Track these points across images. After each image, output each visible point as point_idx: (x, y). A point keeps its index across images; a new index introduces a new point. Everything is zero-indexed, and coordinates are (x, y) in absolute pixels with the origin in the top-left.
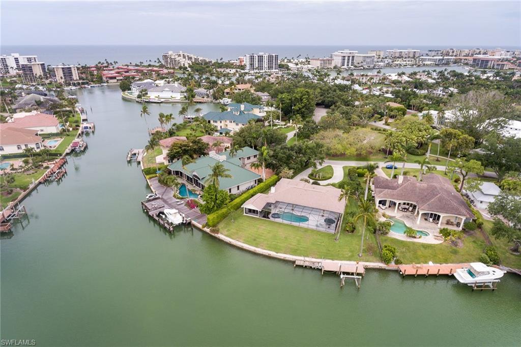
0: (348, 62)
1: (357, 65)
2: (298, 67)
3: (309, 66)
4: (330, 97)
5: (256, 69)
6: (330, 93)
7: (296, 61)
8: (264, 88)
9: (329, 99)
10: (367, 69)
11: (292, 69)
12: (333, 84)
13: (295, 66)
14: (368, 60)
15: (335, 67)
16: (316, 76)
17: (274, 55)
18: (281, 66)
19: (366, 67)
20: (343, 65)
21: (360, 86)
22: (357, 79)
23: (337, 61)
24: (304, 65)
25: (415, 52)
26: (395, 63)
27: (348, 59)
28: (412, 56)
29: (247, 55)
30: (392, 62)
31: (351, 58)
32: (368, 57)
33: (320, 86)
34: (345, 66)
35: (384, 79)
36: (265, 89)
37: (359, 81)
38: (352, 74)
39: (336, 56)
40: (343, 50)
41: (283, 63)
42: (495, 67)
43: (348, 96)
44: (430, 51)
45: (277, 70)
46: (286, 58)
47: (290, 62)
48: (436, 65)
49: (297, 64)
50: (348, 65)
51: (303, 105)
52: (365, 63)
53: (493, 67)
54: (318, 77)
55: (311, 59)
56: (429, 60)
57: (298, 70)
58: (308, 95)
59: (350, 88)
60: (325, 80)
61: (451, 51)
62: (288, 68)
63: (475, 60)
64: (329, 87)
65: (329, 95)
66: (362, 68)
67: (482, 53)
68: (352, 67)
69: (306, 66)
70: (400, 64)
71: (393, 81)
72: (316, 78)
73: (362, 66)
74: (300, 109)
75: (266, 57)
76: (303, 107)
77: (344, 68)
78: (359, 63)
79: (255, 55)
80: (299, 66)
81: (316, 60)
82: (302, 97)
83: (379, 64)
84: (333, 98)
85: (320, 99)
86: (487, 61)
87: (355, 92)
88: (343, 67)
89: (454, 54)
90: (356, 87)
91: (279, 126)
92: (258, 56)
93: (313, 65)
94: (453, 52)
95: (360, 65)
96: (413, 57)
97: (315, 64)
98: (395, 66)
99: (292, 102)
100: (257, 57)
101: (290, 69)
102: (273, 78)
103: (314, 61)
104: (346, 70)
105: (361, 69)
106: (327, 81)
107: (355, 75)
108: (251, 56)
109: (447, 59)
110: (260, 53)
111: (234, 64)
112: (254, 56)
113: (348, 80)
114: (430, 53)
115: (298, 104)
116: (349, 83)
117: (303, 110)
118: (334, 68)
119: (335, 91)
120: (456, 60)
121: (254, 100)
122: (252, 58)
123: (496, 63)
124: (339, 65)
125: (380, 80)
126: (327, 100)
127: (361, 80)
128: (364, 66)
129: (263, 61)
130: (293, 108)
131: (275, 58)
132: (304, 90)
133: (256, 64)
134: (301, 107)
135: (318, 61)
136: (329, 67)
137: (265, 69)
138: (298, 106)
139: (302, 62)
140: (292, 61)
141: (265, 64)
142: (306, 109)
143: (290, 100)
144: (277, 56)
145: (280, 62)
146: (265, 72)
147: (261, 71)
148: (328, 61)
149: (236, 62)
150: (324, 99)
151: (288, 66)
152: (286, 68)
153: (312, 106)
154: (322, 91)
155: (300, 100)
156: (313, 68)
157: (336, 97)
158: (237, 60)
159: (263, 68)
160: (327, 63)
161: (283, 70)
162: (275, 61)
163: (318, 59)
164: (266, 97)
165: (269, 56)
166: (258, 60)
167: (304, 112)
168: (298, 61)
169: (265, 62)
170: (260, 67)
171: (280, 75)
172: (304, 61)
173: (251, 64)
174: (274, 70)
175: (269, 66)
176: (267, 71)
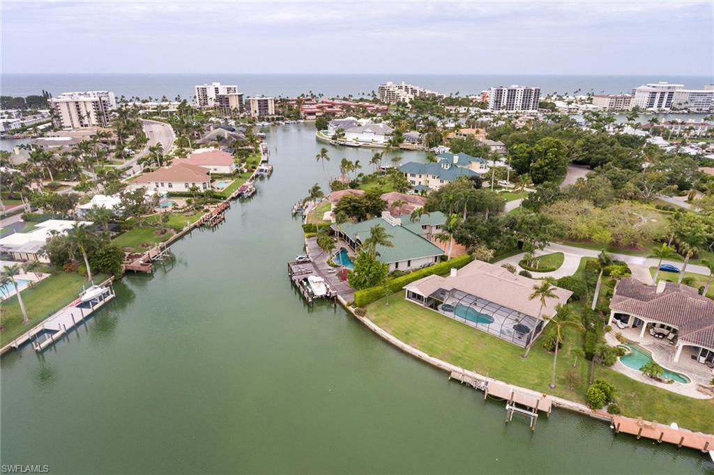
0: (661, 102)
1: (677, 107)
2: (570, 106)
3: (589, 106)
4: (601, 153)
5: (503, 108)
6: (602, 147)
7: (571, 98)
9: (599, 156)
10: (696, 113)
11: (560, 110)
12: (614, 134)
13: (565, 105)
14: (700, 99)
15: (635, 109)
16: (591, 120)
17: (534, 89)
18: (543, 105)
19: (693, 110)
20: (651, 105)
21: (666, 139)
22: (665, 129)
23: (641, 100)
24: (582, 104)
27: (662, 97)
29: (492, 89)
31: (666, 95)
32: (700, 94)
33: (588, 137)
34: (655, 108)
36: (502, 136)
37: (668, 132)
38: (653, 121)
39: (642, 91)
41: (548, 101)
45: (536, 111)
46: (555, 93)
47: (561, 98)
49: (569, 103)
50: (659, 106)
51: (547, 161)
52: (692, 104)
54: (594, 122)
55: (597, 96)
57: (569, 112)
58: (557, 148)
59: (644, 142)
60: (605, 127)
62: (553, 108)
64: (605, 138)
65: (600, 150)
66: (686, 112)
68: (668, 109)
69: (584, 106)
72: (590, 124)
73: (686, 109)
74: (541, 167)
75: (520, 92)
76: (547, 164)
77: (652, 111)
78: (680, 104)
79: (504, 89)
80: (573, 106)
81: (603, 97)
82: (548, 149)
84: (606, 155)
85: (581, 155)
87: (651, 147)
88: (650, 109)
90: (657, 140)
91: (504, 190)
92: (509, 91)
93: (595, 105)
95: (683, 107)
97: (601, 104)
99: (532, 157)
100: (507, 91)
101: (556, 110)
102: (521, 122)
103: (600, 98)
105: (683, 113)
107: (662, 121)
108: (498, 90)
110: (512, 86)
111: (474, 101)
112: (502, 90)
113: (645, 130)
115: (539, 159)
116: (644, 134)
117: (546, 168)
119: (612, 144)
121: (478, 151)
122: (499, 93)
124: (644, 106)
126: (595, 157)
127: (672, 130)
128: (691, 109)
129: (516, 97)
130: (531, 165)
131: (535, 93)
132: (553, 139)
133: (504, 102)
134: (543, 164)
135: (607, 99)
136: (625, 108)
137: (517, 109)
138: (540, 162)
139: (581, 100)
140: (564, 98)
141: (518, 102)
142: (551, 168)
143: (528, 153)
144: (539, 90)
145: (542, 98)
146: (517, 113)
147: (509, 112)
148: (623, 99)
149: (477, 97)
150: (590, 155)
151: (555, 106)
152: (551, 108)
153: (562, 165)
154: (589, 144)
155: (543, 154)
156: (594, 108)
157: (610, 153)
158: (479, 96)
159: (513, 107)
160: (623, 102)
161: (545, 111)
162: (535, 98)
163: (608, 96)
164: (498, 148)
165: (525, 90)
166: (508, 96)
167: (547, 172)
168: (573, 98)
169: (519, 99)
170: (510, 106)
171: (533, 118)
172: (583, 98)
173: (496, 102)
174: (531, 111)
175: (523, 105)
176: (520, 111)
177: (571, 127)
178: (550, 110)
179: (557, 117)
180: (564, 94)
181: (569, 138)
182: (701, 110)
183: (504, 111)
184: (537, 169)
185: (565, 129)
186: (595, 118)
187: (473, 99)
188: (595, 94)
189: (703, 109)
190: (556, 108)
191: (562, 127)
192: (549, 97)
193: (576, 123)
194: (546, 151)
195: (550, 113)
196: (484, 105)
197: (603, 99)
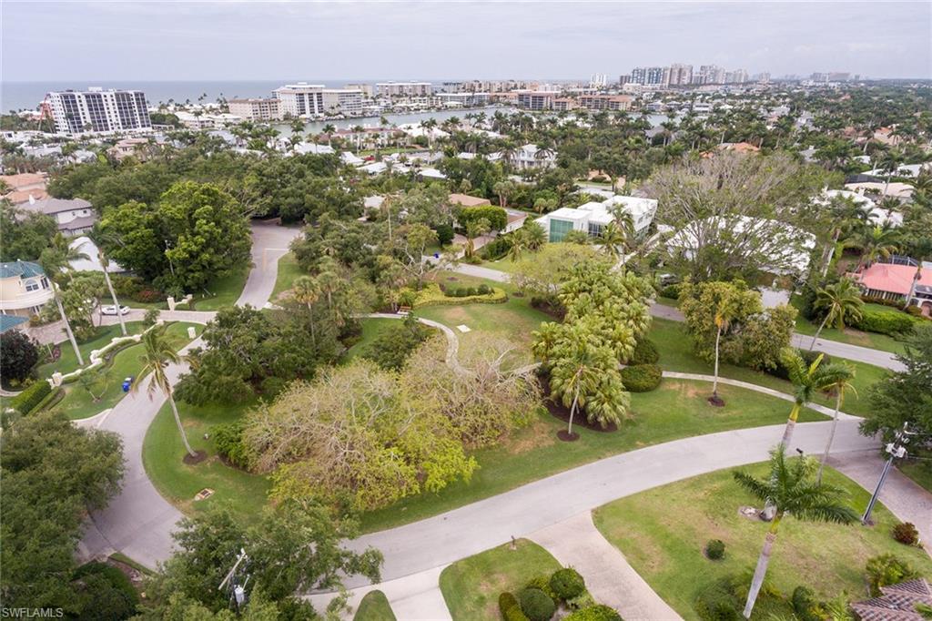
0: (312, 106)
1: (331, 111)
2: (201, 118)
3: (227, 116)
4: (293, 194)
5: (88, 127)
6: (288, 182)
7: (197, 107)
8: (82, 181)
9: (290, 200)
10: (352, 118)
11: (187, 125)
12: (290, 154)
13: (192, 118)
14: (350, 101)
15: (287, 117)
16: (243, 136)
17: (131, 92)
18: (157, 120)
19: (348, 114)
20: (303, 111)
21: (354, 153)
22: (343, 140)
23: (288, 105)
24: (216, 114)
25: (423, 86)
26: (398, 105)
27: (311, 100)
28: (420, 93)
29: (52, 94)
30: (394, 104)
31: (315, 97)
32: (348, 95)
33: (256, 165)
34: (308, 115)
35: (397, 136)
36: (85, 185)
37: (348, 144)
38: (329, 129)
39: (284, 93)
40: (296, 84)
41: (165, 112)
42: (554, 107)
43: (338, 185)
44: (446, 84)
45: (150, 129)
46: (171, 101)
47: (182, 109)
48: (465, 107)
49: (198, 114)
50: (312, 112)
51: (200, 239)
52: (345, 108)
53: (551, 107)
54: (250, 139)
55: (231, 102)
56: (452, 98)
57: (203, 127)
58: (213, 203)
59: (338, 163)
60: (269, 145)
61: (478, 84)
62: (176, 122)
63: (521, 97)
64: (282, 165)
65: (288, 189)
66: (342, 117)
67: (519, 86)
68: (322, 115)
69: (220, 116)
70: (408, 108)
71: (417, 138)
72: (244, 142)
73: (340, 113)
74: (193, 256)
75: (109, 98)
76: (204, 248)
77: (306, 119)
78: (333, 108)
79: (76, 94)
80: (204, 117)
81: (240, 102)
82: (193, 210)
83: (372, 107)
84: (301, 196)
85: (262, 204)
86: (541, 98)
87: (349, 170)
88: (303, 116)
89: (483, 89)
90: (349, 158)
91: (116, 340)
92: (87, 96)
93: (237, 114)
94: (480, 86)
95: (336, 111)
96: (424, 95)
97: (242, 112)
98: (401, 112)
99: (161, 233)
100: (83, 98)
101: (182, 126)
102: (125, 149)
103: (238, 104)
104: (312, 122)
105: (340, 119)
106: (273, 148)
107: (336, 130)
108: (66, 97)
109: (480, 96)
110: (91, 89)
111: (29, 119)
112: (73, 97)
113: (325, 143)
114: (446, 88)
115: (181, 238)
116: (329, 150)
117: (205, 256)
118: (285, 119)
119: (301, 175)
120: (491, 98)
121: (18, 236)
122: (69, 101)
123: (554, 101)
124: (295, 112)
125: (390, 138)
126: (286, 203)
127: (351, 140)
128: (345, 113)
129: (105, 107)
130: (167, 252)
131: (137, 99)
132: (194, 184)
133: (86, 117)
134: (194, 248)
135: (247, 105)
136: (274, 116)
137: (116, 128)
138: (184, 245)
139: (212, 110)
140: (187, 107)
141: (112, 114)
142: (217, 251)
143: (149, 225)
144: (142, 94)
145: (154, 109)
146: (117, 134)
147: (103, 133)
148: (268, 105)
149: (35, 113)
150: (275, 201)
151: (178, 119)
152: (173, 122)
153: (239, 239)
154: (265, 178)
155: (187, 224)
156: (235, 119)
157: (307, 192)
158: (38, 110)
159: (107, 125)
160: (268, 108)
161: (165, 128)
162: (139, 107)
163: (246, 101)
164: (80, 214)
165: (117, 95)
166: (90, 106)
167: (210, 263)
168: (200, 107)
169: (112, 110)
170: (100, 123)
171: (146, 140)
172: (215, 106)
173: (69, 117)
174: (140, 129)
175: (123, 120)
176: (122, 131)
177: (217, 150)
178: (173, 126)
179: (187, 135)
180: (185, 102)
181: (228, 175)
182: (355, 114)
183: (92, 132)
184: (184, 262)
185: (209, 154)
186: (247, 131)
187: (27, 116)
188: (228, 100)
189: (357, 112)
190: (180, 122)
191: (203, 153)
192: (163, 107)
193: (224, 142)
194: (190, 215)
195: (174, 131)
196: (49, 125)
197: (242, 105)
